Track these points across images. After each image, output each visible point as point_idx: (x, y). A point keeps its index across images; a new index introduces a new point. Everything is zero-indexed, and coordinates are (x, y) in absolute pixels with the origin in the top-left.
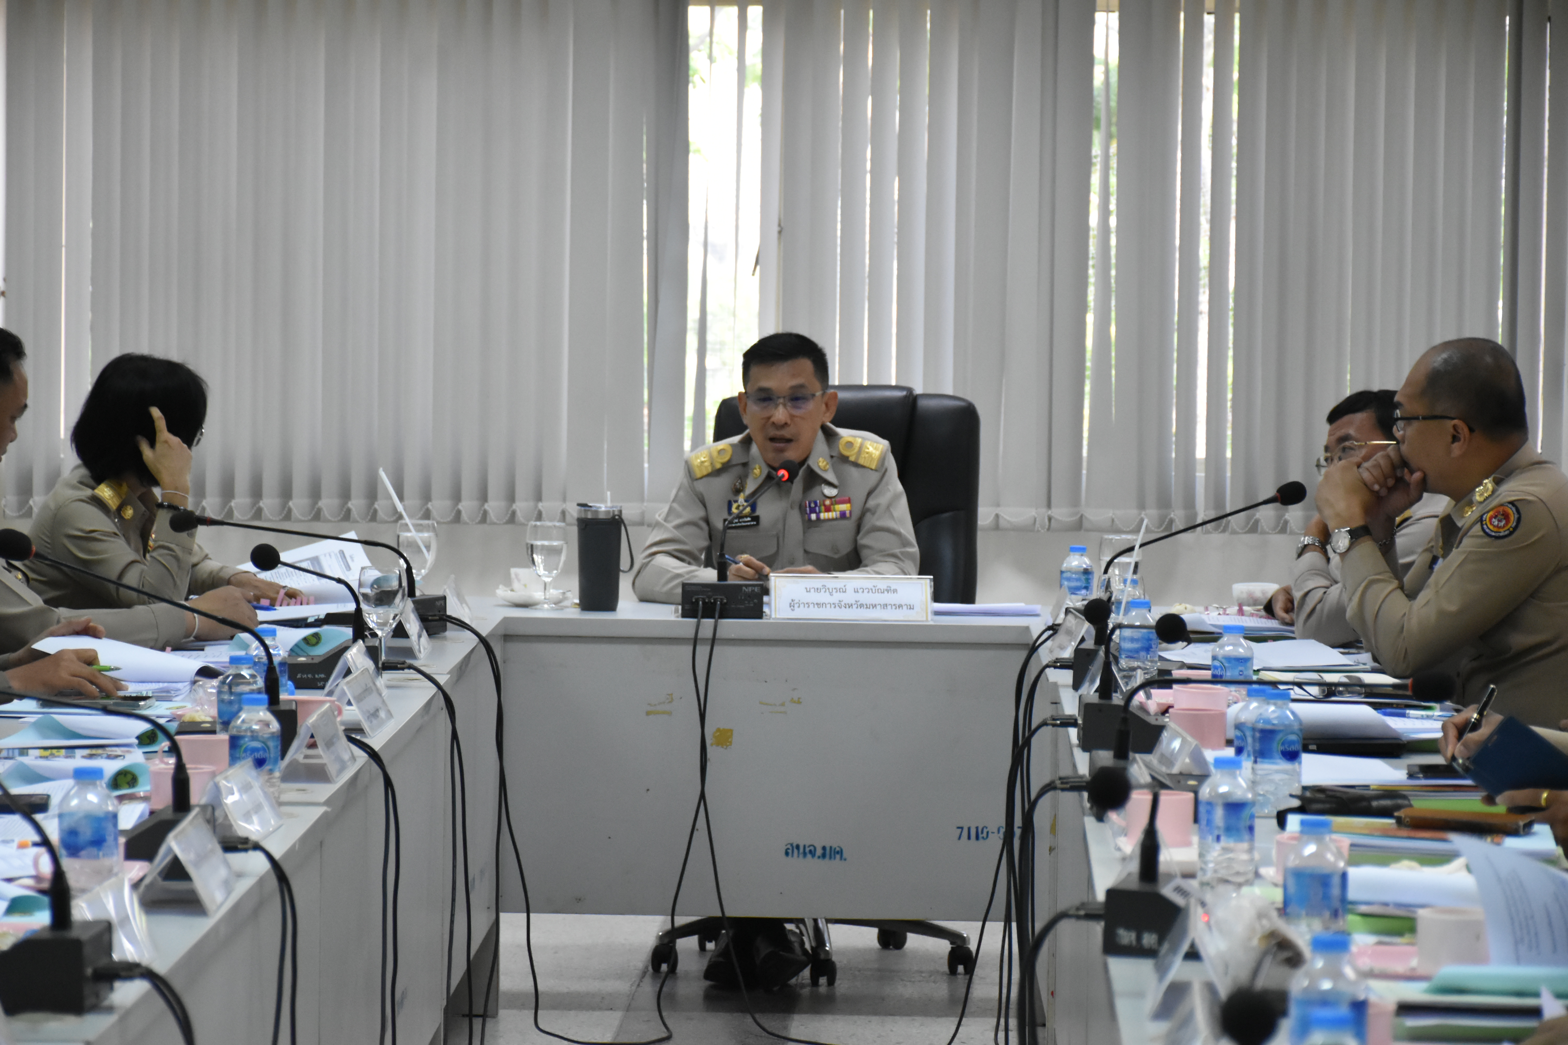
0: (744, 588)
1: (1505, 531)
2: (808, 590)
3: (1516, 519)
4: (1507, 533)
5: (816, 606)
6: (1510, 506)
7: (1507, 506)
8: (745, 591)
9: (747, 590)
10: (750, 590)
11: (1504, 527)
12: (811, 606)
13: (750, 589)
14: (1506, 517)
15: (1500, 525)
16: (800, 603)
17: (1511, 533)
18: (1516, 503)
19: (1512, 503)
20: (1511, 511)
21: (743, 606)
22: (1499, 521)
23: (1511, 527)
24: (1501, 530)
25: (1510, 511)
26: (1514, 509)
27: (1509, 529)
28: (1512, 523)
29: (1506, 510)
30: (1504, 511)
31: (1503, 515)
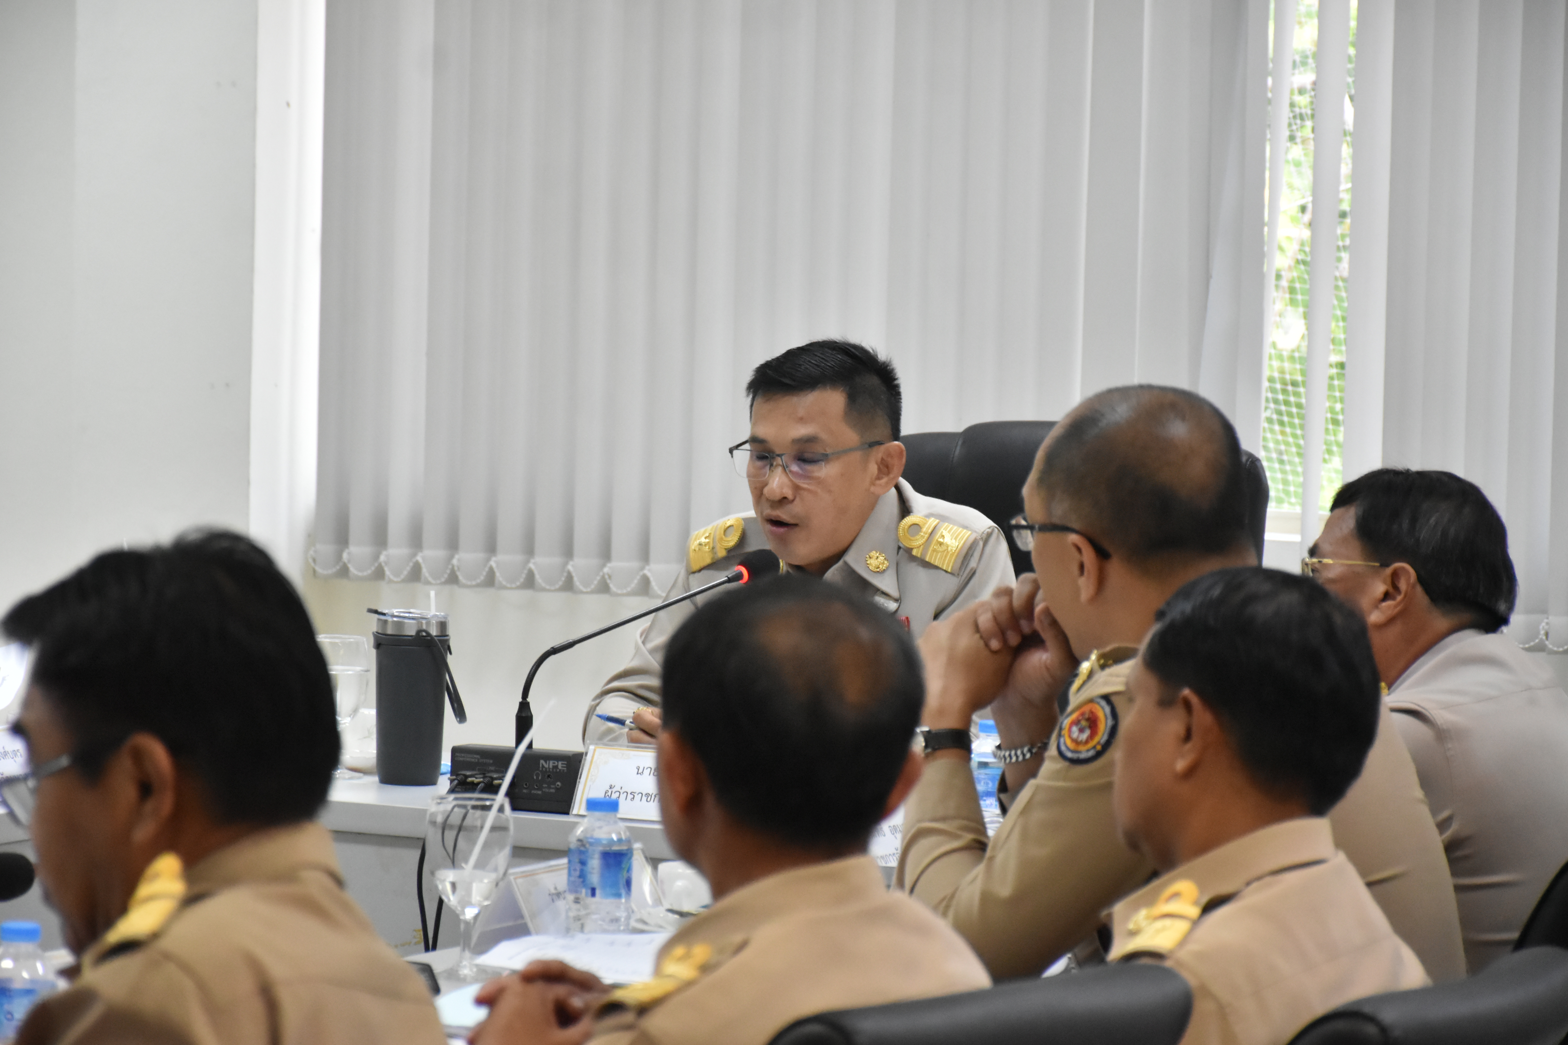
0: (542, 762)
1: (1088, 750)
2: (640, 771)
3: (1108, 730)
4: (1091, 753)
5: (644, 798)
6: (1103, 703)
7: (1098, 703)
8: (543, 766)
9: (546, 766)
10: (551, 766)
11: (1087, 742)
12: (638, 797)
13: (552, 764)
14: (1092, 723)
15: (1080, 739)
16: (622, 791)
17: (1099, 754)
18: (1114, 699)
19: (1107, 698)
20: (1102, 712)
21: (540, 792)
22: (1081, 730)
23: (1098, 743)
24: (1082, 748)
25: (1101, 715)
26: (1108, 709)
27: (1094, 747)
28: (1102, 735)
29: (1094, 710)
30: (1092, 712)
31: (1088, 720)
